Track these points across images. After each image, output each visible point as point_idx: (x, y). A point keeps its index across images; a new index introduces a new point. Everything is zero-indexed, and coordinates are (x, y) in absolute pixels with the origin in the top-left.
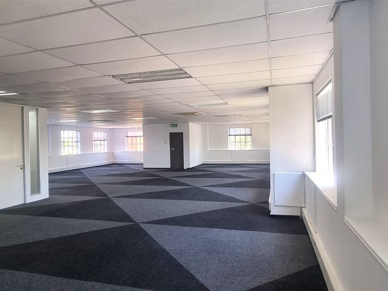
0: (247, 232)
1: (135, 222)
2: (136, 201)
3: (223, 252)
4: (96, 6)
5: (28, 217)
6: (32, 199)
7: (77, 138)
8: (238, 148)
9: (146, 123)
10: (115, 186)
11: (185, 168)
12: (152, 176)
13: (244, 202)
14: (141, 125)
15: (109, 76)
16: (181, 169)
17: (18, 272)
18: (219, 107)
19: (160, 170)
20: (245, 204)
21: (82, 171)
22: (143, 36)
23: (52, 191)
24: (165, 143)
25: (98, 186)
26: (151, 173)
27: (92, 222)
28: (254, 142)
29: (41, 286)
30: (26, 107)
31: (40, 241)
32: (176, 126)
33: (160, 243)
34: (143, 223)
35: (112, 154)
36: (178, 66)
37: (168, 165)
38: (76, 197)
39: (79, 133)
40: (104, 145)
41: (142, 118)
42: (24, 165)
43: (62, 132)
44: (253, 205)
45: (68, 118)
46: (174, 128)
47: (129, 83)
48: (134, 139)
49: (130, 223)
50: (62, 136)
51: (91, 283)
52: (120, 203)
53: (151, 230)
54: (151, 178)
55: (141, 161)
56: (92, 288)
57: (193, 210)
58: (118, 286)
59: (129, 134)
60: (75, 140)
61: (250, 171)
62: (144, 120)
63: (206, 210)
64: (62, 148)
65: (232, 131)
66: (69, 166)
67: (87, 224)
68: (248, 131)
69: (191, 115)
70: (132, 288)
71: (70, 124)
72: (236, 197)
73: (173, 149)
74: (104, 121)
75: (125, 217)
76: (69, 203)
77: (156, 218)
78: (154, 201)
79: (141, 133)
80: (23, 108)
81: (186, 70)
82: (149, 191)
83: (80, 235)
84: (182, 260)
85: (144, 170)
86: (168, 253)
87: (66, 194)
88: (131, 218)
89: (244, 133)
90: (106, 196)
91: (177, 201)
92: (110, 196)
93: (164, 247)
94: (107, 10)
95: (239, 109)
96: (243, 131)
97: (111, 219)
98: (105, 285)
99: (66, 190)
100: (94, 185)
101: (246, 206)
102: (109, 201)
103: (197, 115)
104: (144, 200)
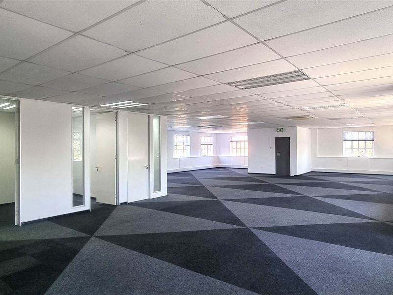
0: (378, 254)
1: (245, 226)
2: (244, 205)
3: (348, 273)
4: (228, 19)
5: (154, 210)
6: (155, 195)
7: (187, 142)
8: (355, 155)
9: (251, 128)
10: (223, 189)
11: (292, 175)
12: (257, 182)
13: (368, 218)
14: (246, 130)
15: (226, 83)
16: (288, 176)
17: (151, 257)
18: (334, 109)
19: (265, 175)
20: (370, 221)
21: (192, 173)
22: (266, 42)
23: (169, 189)
24: (270, 148)
25: (207, 188)
26: (256, 178)
27: (206, 221)
28: (377, 149)
29: (170, 273)
30: (151, 115)
31: (165, 233)
32: (282, 130)
33: (274, 252)
34: (254, 228)
35: (218, 158)
36: (297, 68)
37: (273, 171)
38: (189, 196)
39: (189, 138)
40: (210, 149)
41: (247, 123)
42: (149, 166)
43: (175, 136)
44: (381, 223)
45: (180, 124)
46: (280, 132)
47: (243, 89)
48: (238, 143)
49: (241, 227)
50: (175, 140)
51: (212, 279)
52: (229, 206)
53: (263, 236)
54: (256, 183)
55: (246, 166)
56: (213, 284)
57: (305, 221)
58: (237, 287)
59: (234, 139)
60: (185, 144)
61: (373, 183)
62: (249, 125)
63: (321, 223)
64: (175, 151)
65: (348, 136)
66: (181, 168)
67: (202, 223)
68: (369, 136)
69: (301, 119)
70: (251, 292)
71: (182, 129)
72: (357, 211)
73: (279, 154)
74: (212, 126)
75: (235, 220)
76: (184, 201)
77: (266, 225)
78: (262, 207)
79: (246, 138)
80: (149, 116)
81: (305, 72)
82: (257, 197)
83: (197, 232)
84: (301, 274)
85: (248, 175)
86: (284, 264)
87: (181, 193)
88: (242, 223)
89: (364, 138)
90: (215, 198)
91: (287, 210)
92: (219, 198)
93: (279, 256)
94: (237, 22)
95: (359, 110)
96: (362, 135)
97: (223, 221)
98: (224, 283)
99: (180, 190)
100: (204, 187)
101: (371, 223)
102: (218, 203)
103: (308, 119)
104: (252, 205)
